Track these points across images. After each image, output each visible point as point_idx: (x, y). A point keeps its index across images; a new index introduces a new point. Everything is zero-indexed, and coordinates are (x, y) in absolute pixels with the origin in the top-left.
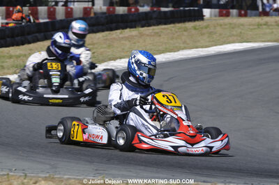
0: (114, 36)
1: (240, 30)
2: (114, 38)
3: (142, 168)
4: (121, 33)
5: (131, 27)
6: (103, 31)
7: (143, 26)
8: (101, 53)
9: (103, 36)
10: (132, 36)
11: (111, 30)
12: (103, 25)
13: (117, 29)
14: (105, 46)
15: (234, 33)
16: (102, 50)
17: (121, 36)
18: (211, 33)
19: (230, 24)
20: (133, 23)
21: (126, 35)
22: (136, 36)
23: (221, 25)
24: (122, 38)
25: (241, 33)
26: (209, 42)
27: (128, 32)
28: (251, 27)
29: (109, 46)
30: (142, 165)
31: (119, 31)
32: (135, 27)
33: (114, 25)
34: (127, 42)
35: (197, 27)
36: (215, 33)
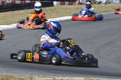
0: (15, 13)
1: (69, 11)
2: (15, 14)
3: (27, 70)
4: (18, 12)
5: (22, 9)
6: (10, 11)
7: (27, 9)
8: (9, 21)
9: (10, 13)
10: (23, 13)
11: (14, 10)
12: (10, 8)
13: (16, 10)
14: (11, 17)
15: (67, 12)
16: (10, 19)
17: (18, 13)
18: (57, 12)
19: (65, 8)
20: (23, 8)
21: (20, 13)
22: (25, 13)
23: (61, 9)
24: (19, 14)
25: (70, 12)
26: (56, 15)
27: (21, 11)
28: (74, 9)
29: (13, 17)
30: (27, 69)
31: (17, 11)
32: (24, 9)
33: (15, 8)
34: (21, 16)
35: (51, 9)
36: (59, 12)
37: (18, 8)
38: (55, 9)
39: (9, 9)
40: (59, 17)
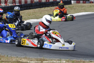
1: (84, 8)
2: (42, 11)
4: (44, 9)
5: (48, 7)
6: (38, 8)
7: (51, 6)
8: (38, 16)
9: (38, 10)
11: (41, 7)
14: (39, 13)
15: (82, 9)
16: (38, 14)
17: (44, 10)
19: (81, 6)
20: (48, 5)
21: (46, 10)
22: (49, 10)
23: (78, 6)
24: (45, 10)
25: (85, 9)
26: (74, 12)
27: (46, 8)
28: (88, 7)
29: (40, 13)
31: (43, 8)
32: (49, 7)
33: (42, 6)
34: (47, 12)
35: (70, 7)
36: (76, 9)
37: (44, 6)
38: (73, 7)
39: (37, 7)
40: (77, 13)
